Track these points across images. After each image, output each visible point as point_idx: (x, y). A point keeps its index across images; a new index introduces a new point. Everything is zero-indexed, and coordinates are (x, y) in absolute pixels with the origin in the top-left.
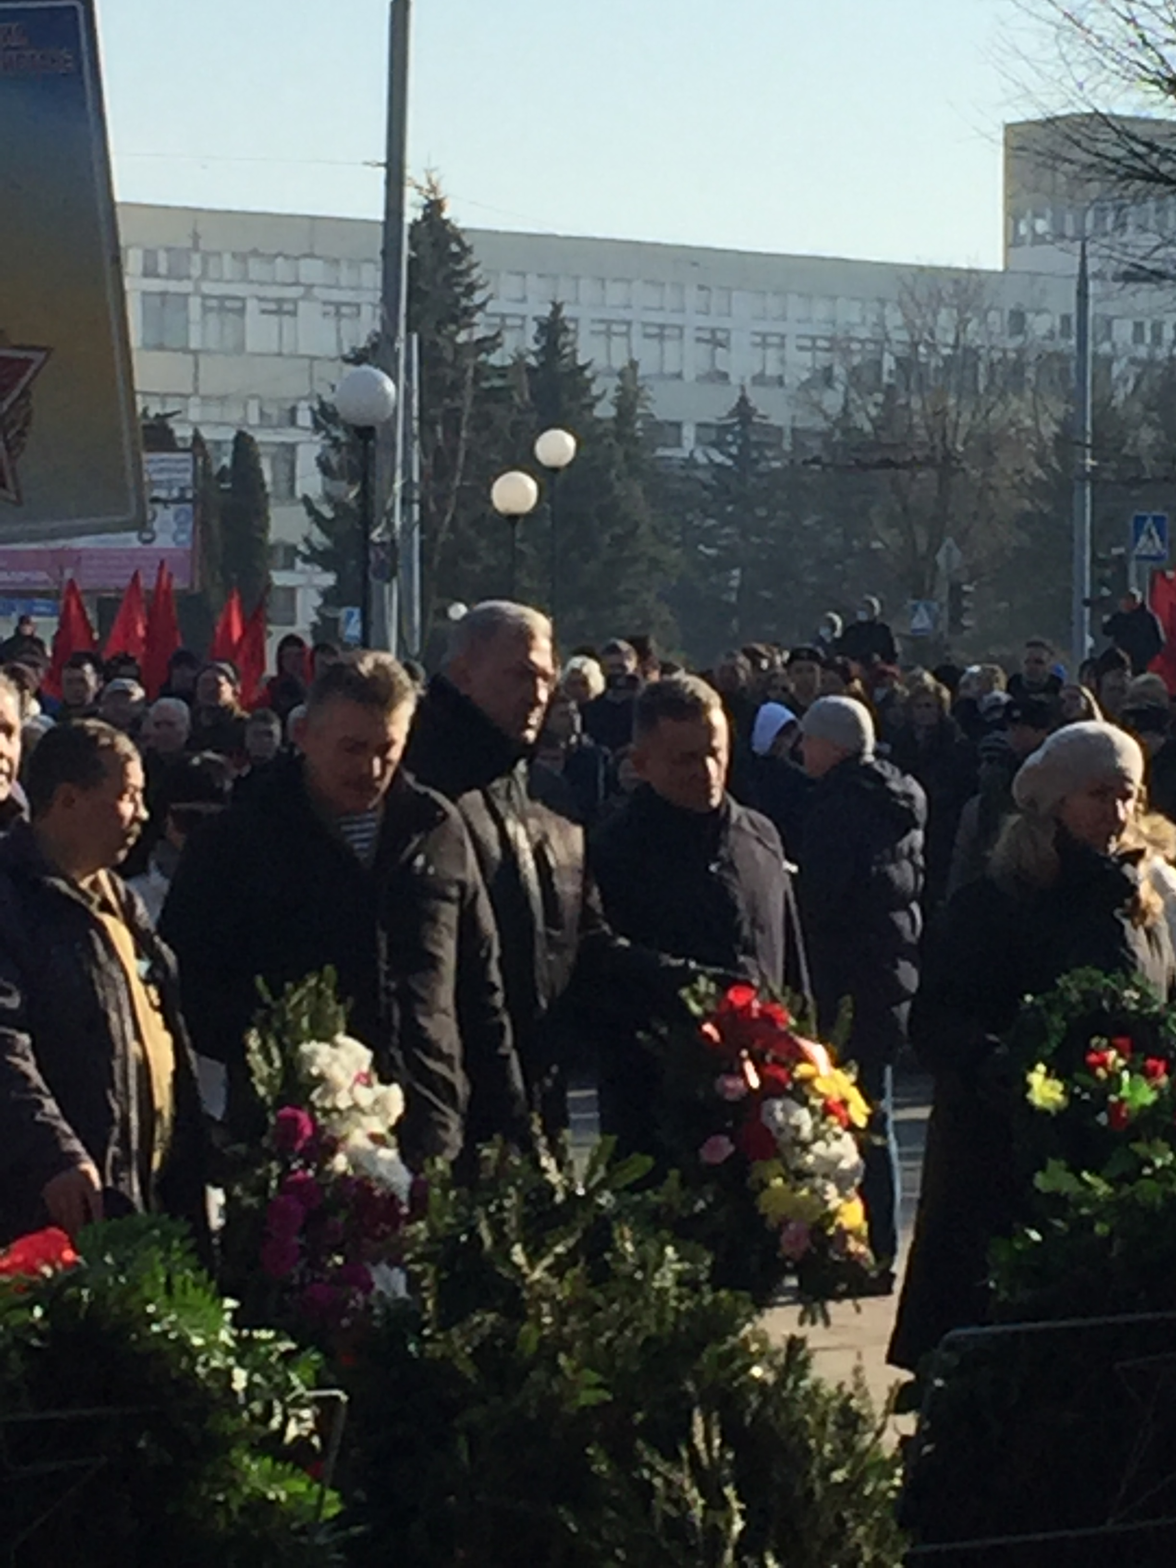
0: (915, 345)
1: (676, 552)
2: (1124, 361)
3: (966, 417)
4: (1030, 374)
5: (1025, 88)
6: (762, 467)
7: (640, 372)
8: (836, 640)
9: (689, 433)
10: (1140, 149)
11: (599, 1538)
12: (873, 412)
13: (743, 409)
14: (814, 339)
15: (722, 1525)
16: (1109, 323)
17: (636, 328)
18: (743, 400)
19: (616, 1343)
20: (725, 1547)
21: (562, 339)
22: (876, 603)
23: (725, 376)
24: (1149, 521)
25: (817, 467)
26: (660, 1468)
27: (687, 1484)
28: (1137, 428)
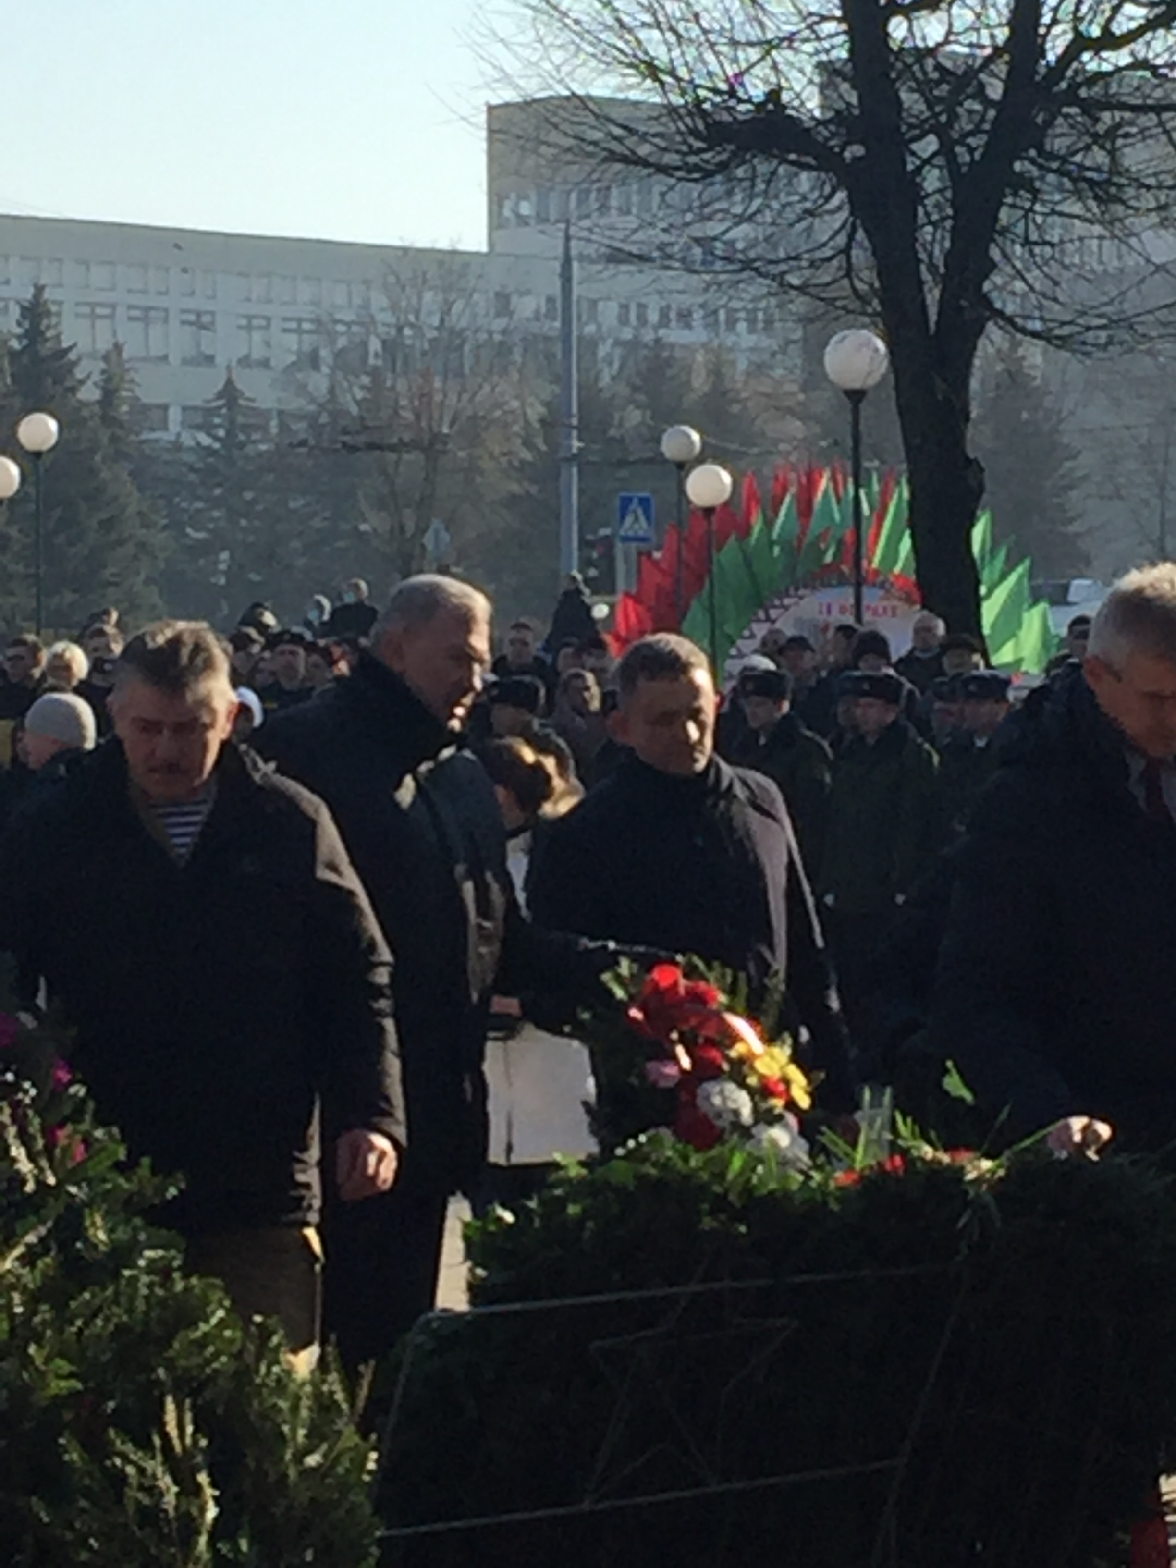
0: (400, 329)
1: (163, 535)
2: (610, 341)
3: (453, 398)
4: (517, 357)
5: (502, 70)
6: (250, 450)
7: (125, 355)
8: (323, 624)
9: (175, 415)
10: (618, 131)
11: (71, 1528)
12: (359, 394)
13: (230, 393)
14: (300, 321)
15: (195, 1512)
16: (594, 303)
17: (121, 311)
18: (229, 382)
19: (87, 1332)
20: (198, 1533)
21: (45, 322)
22: (363, 585)
23: (210, 359)
24: (635, 501)
25: (303, 450)
26: (133, 1457)
27: (160, 1471)
28: (624, 409)
